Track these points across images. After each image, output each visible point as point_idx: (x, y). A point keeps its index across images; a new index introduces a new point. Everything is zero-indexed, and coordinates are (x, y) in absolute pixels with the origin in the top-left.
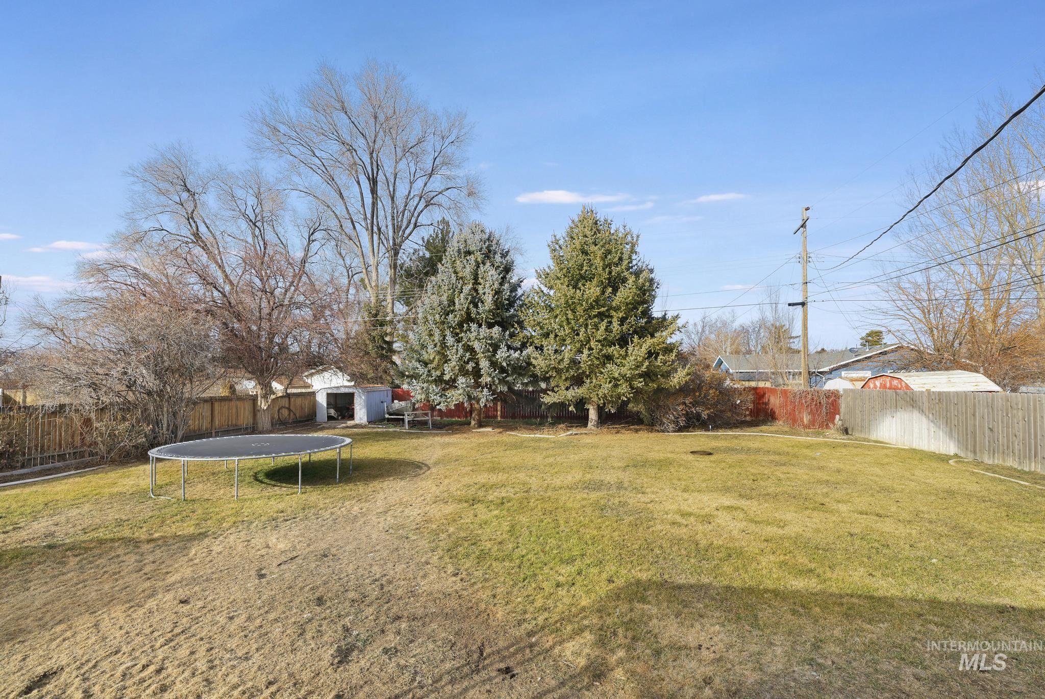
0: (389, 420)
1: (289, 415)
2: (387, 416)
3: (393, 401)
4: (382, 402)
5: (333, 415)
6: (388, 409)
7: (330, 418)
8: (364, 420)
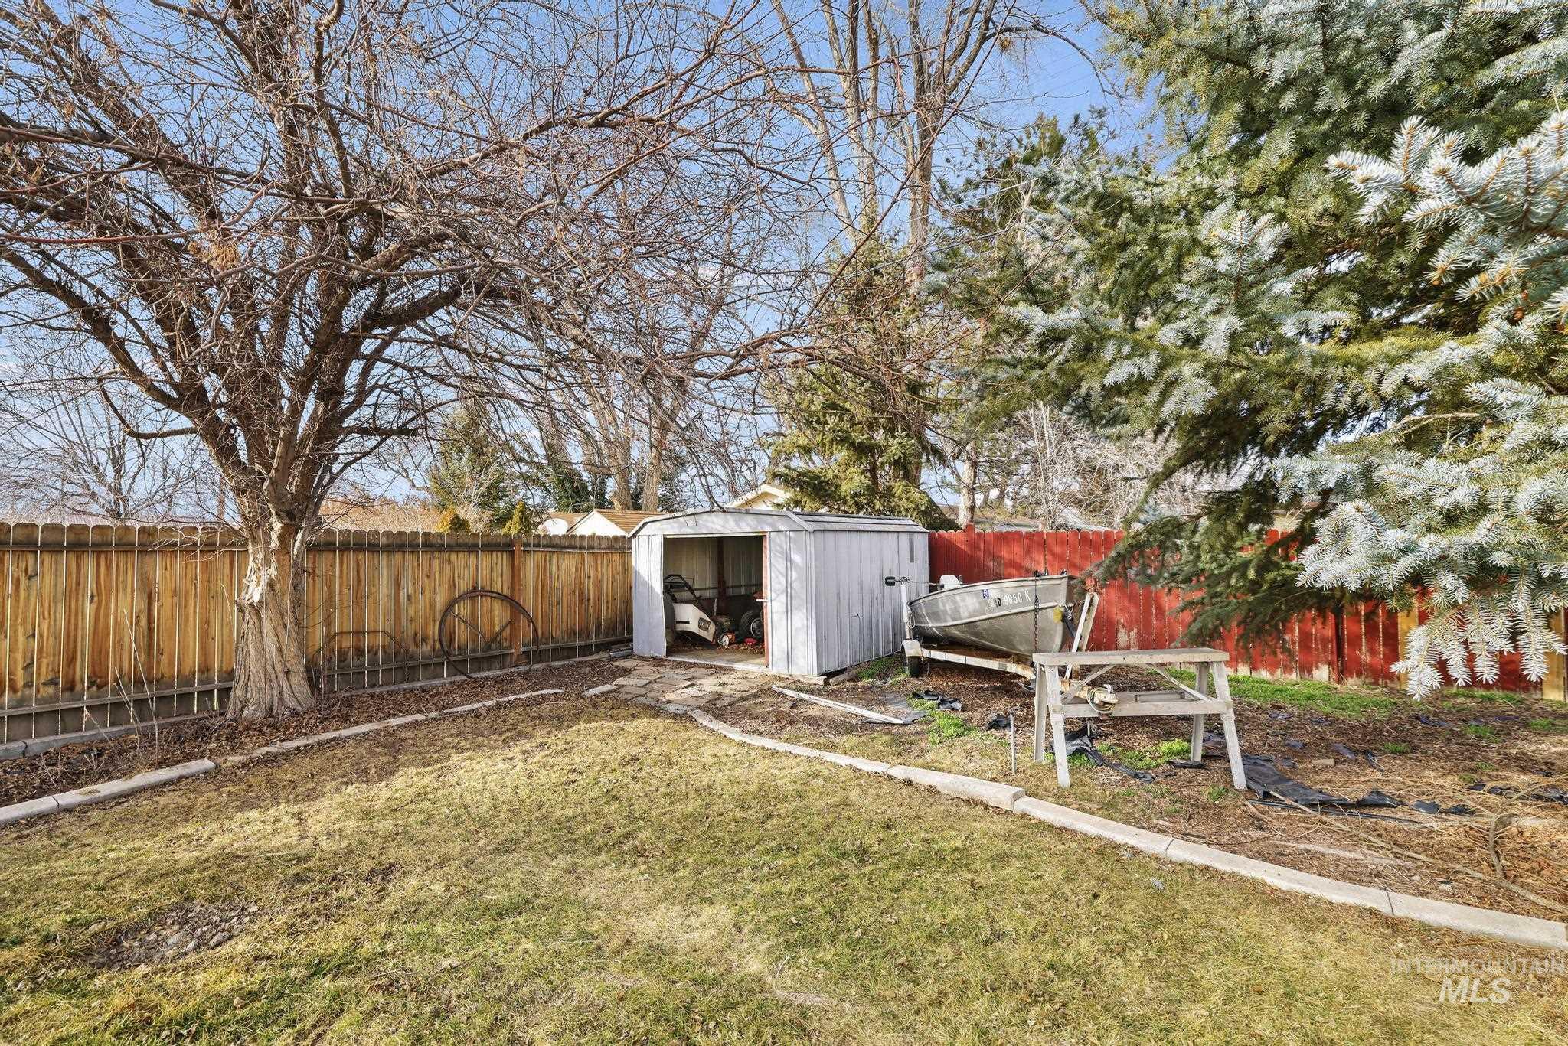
0: (919, 667)
1: (511, 623)
2: (913, 648)
3: (934, 586)
4: (890, 582)
5: (693, 627)
6: (915, 615)
7: (681, 641)
8: (806, 666)
